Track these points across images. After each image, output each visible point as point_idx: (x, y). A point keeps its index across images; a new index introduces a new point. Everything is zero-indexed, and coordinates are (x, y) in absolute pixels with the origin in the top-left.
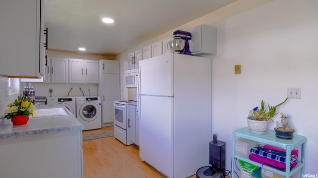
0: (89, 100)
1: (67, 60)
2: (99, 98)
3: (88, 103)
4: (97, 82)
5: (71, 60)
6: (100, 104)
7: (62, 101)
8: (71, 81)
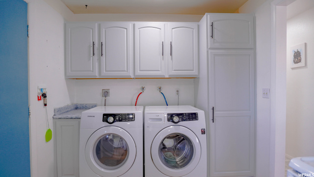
0: (176, 119)
1: (130, 25)
2: (201, 114)
3: (172, 129)
4: (194, 73)
5: (139, 24)
6: (203, 132)
7: (111, 119)
8: (139, 73)
